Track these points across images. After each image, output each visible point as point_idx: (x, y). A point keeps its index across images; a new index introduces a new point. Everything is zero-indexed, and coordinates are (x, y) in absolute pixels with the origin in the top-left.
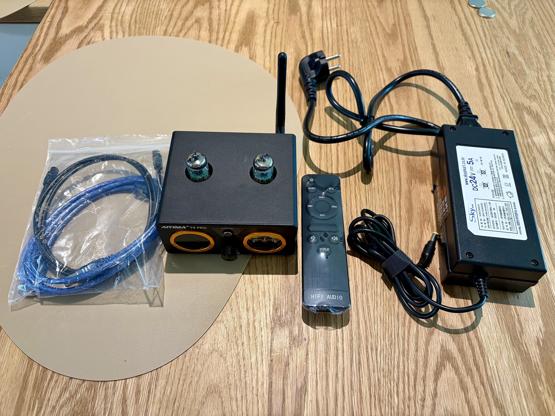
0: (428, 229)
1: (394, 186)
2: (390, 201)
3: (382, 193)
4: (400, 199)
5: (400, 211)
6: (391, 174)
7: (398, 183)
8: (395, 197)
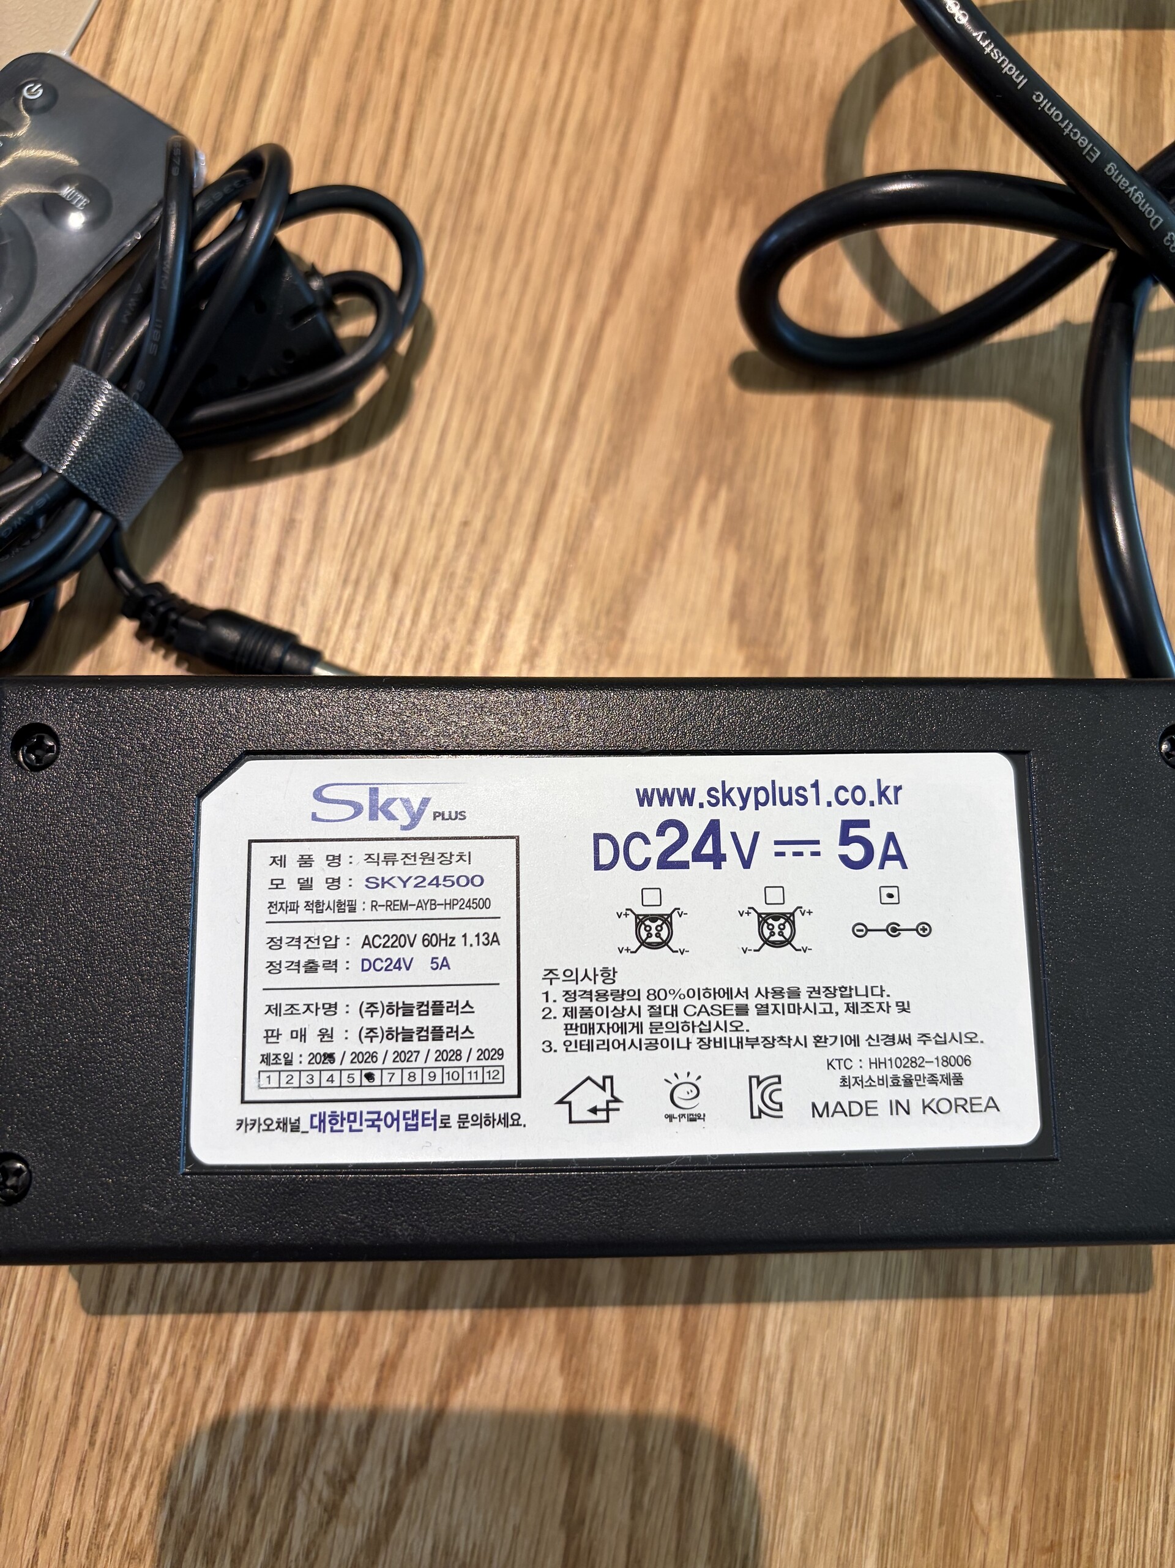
0: (703, 521)
1: (601, 227)
2: (544, 318)
3: (515, 263)
4: (606, 313)
5: (581, 387)
6: (609, 149)
7: (624, 215)
8: (580, 297)
